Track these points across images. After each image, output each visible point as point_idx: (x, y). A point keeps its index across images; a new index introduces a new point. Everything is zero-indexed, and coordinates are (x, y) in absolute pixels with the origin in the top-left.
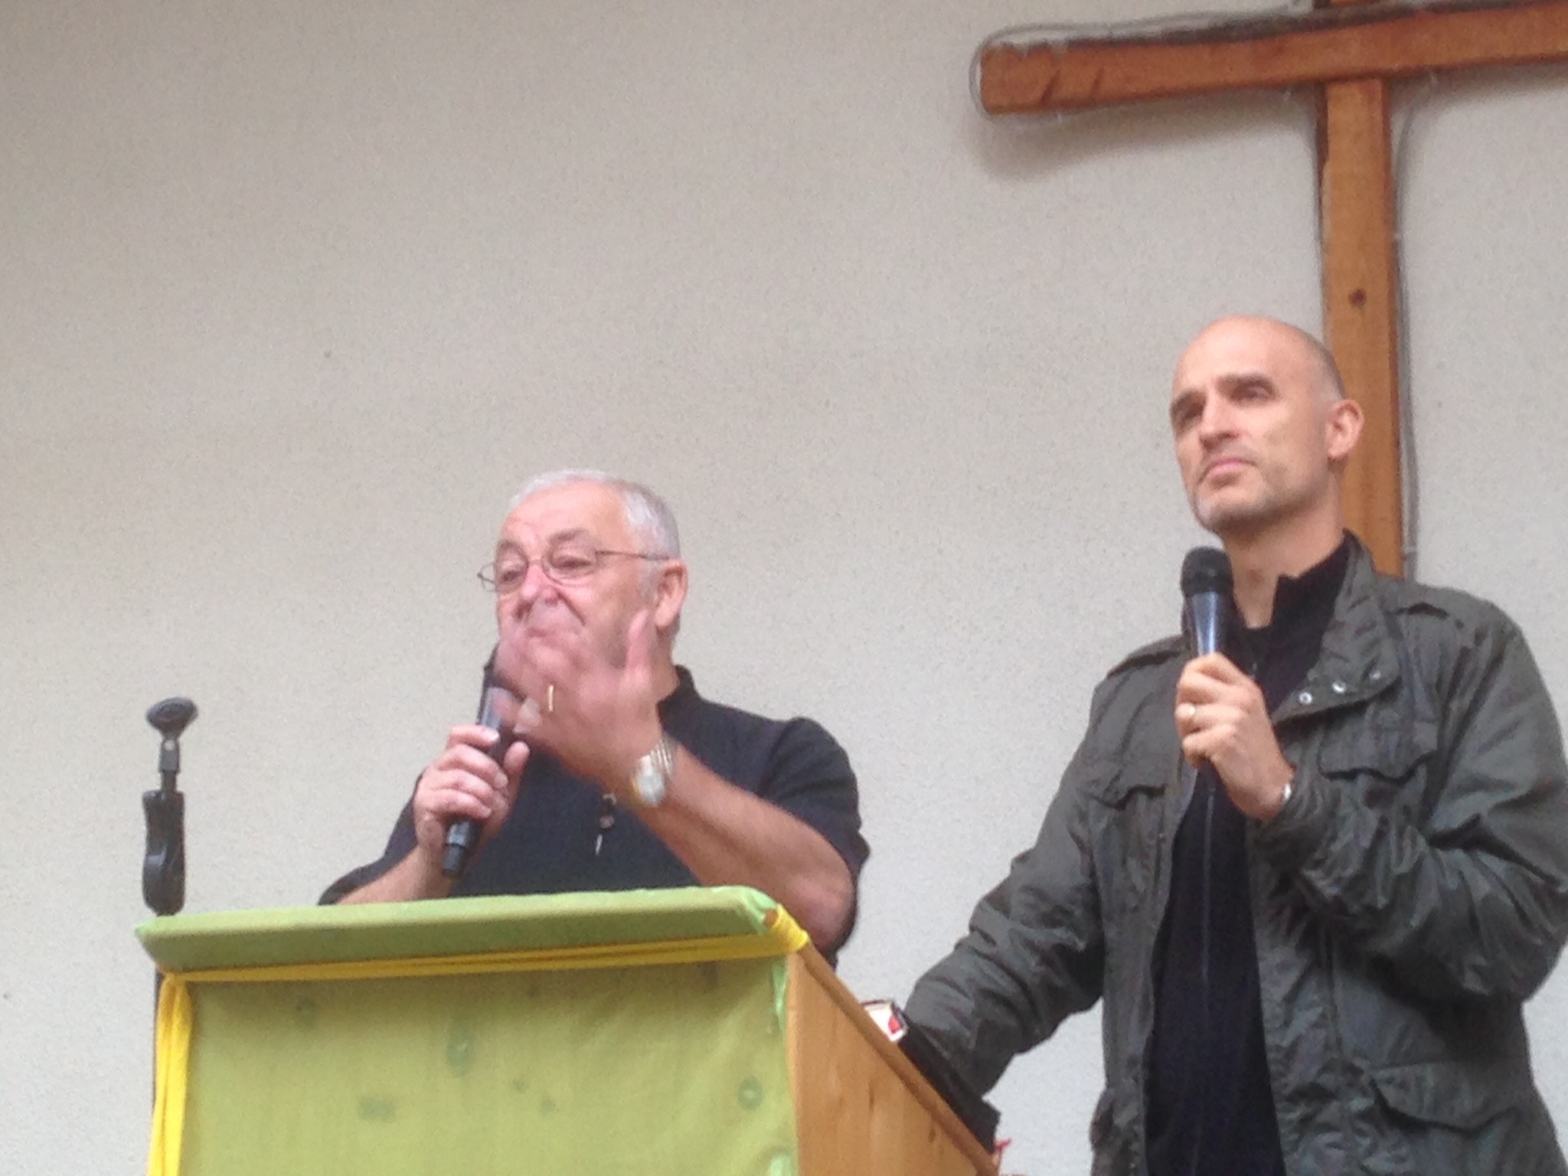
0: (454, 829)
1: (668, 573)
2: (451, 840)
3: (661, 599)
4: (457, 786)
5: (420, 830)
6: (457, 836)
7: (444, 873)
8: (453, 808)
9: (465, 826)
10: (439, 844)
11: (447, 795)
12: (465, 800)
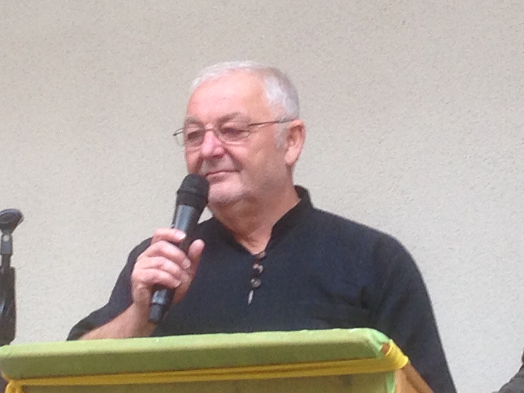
0: (156, 293)
1: (293, 129)
2: (154, 301)
3: (289, 145)
4: (158, 267)
5: (135, 293)
6: (159, 299)
7: (150, 321)
8: (156, 281)
9: (164, 293)
10: (147, 302)
11: (153, 273)
12: (163, 276)
